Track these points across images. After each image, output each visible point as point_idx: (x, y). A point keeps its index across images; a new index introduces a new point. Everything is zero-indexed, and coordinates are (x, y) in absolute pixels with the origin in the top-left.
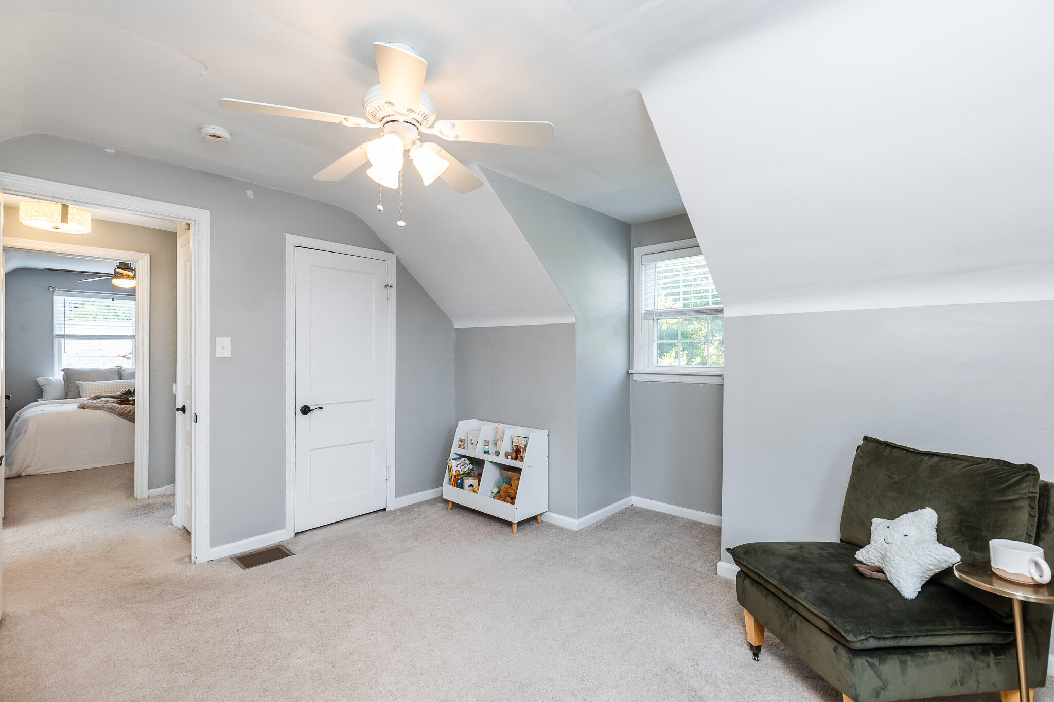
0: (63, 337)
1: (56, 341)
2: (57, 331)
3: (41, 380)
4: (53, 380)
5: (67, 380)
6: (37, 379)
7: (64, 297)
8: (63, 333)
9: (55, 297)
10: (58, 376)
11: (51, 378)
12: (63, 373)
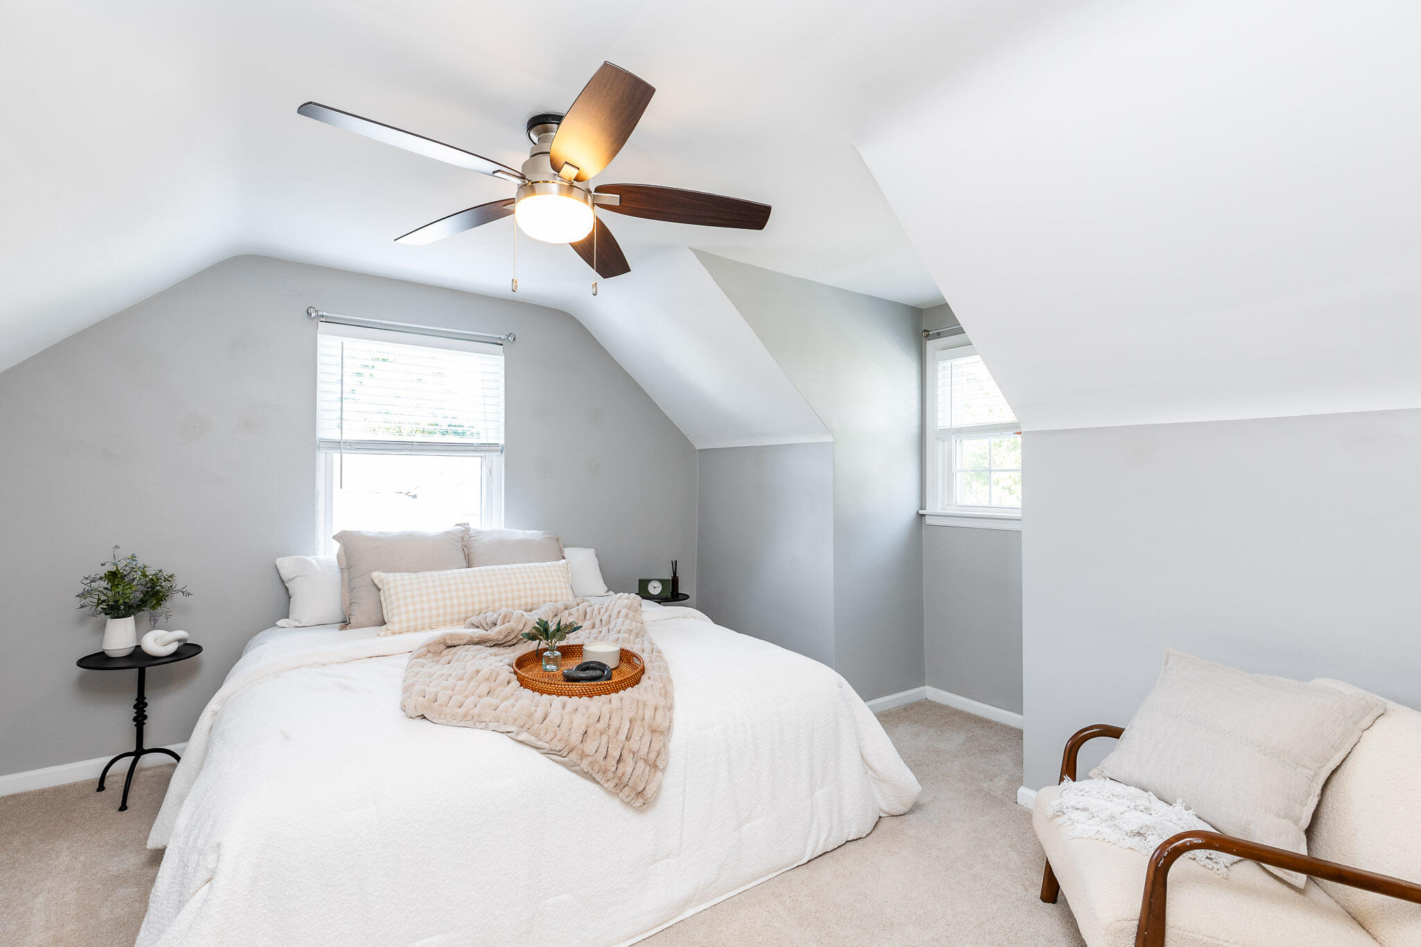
0: (338, 445)
1: (321, 456)
2: (327, 429)
3: (286, 566)
4: (314, 562)
5: (349, 567)
6: (279, 561)
7: (343, 339)
8: (337, 437)
9: (322, 340)
10: (327, 552)
11: (308, 558)
12: (336, 546)
